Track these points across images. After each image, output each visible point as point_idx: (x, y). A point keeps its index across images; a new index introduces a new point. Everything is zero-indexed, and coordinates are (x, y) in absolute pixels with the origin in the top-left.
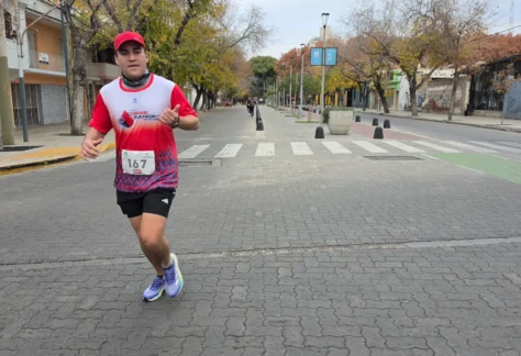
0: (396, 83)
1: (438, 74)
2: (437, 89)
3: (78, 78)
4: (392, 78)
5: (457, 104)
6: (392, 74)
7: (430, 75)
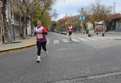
0: (87, 25)
7: (98, 23)
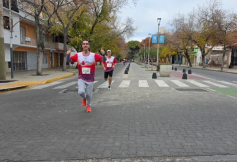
0: (195, 53)
1: (215, 48)
2: (215, 55)
3: (41, 48)
4: (193, 50)
5: (225, 63)
6: (193, 48)
7: (212, 48)
